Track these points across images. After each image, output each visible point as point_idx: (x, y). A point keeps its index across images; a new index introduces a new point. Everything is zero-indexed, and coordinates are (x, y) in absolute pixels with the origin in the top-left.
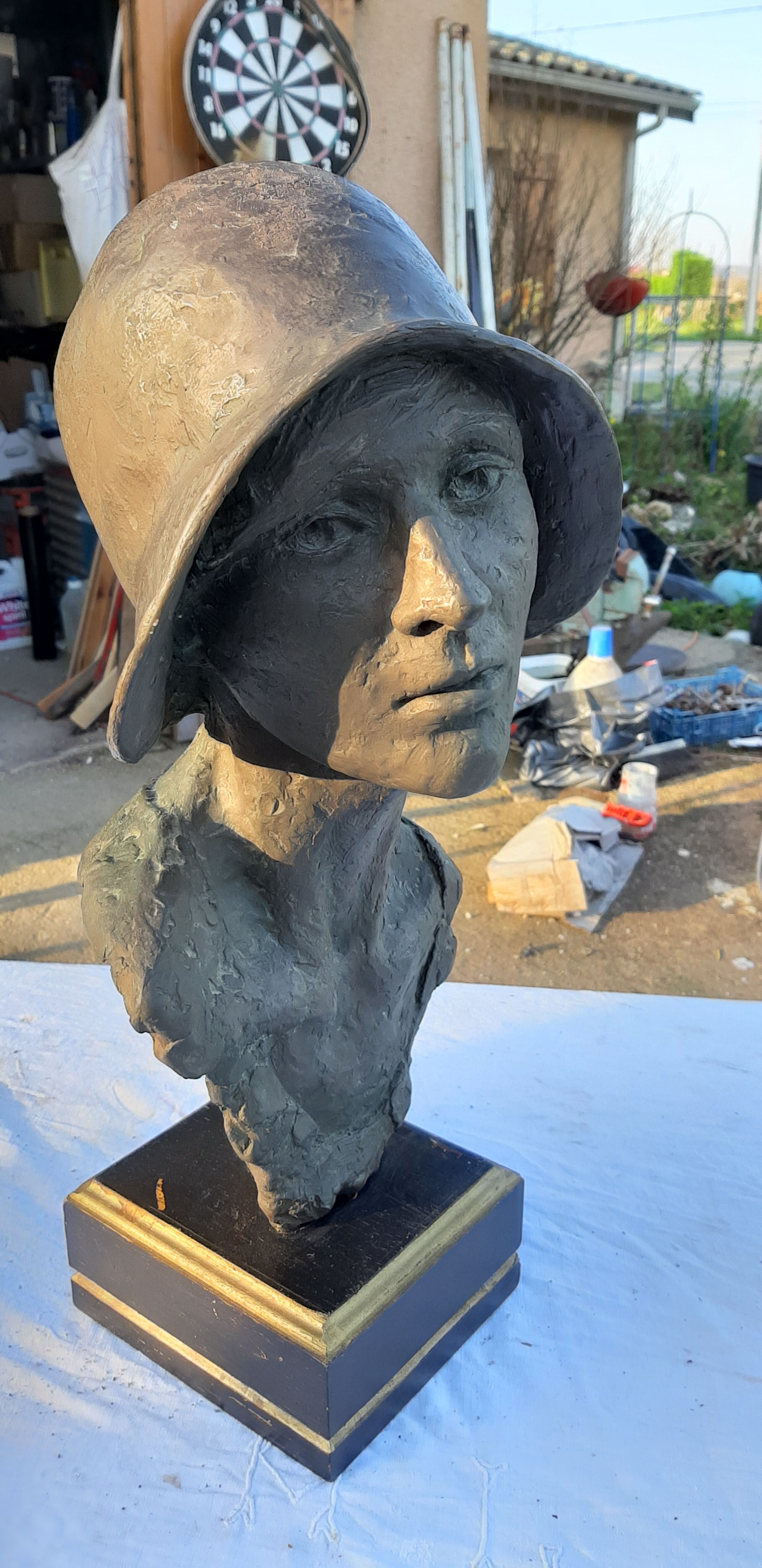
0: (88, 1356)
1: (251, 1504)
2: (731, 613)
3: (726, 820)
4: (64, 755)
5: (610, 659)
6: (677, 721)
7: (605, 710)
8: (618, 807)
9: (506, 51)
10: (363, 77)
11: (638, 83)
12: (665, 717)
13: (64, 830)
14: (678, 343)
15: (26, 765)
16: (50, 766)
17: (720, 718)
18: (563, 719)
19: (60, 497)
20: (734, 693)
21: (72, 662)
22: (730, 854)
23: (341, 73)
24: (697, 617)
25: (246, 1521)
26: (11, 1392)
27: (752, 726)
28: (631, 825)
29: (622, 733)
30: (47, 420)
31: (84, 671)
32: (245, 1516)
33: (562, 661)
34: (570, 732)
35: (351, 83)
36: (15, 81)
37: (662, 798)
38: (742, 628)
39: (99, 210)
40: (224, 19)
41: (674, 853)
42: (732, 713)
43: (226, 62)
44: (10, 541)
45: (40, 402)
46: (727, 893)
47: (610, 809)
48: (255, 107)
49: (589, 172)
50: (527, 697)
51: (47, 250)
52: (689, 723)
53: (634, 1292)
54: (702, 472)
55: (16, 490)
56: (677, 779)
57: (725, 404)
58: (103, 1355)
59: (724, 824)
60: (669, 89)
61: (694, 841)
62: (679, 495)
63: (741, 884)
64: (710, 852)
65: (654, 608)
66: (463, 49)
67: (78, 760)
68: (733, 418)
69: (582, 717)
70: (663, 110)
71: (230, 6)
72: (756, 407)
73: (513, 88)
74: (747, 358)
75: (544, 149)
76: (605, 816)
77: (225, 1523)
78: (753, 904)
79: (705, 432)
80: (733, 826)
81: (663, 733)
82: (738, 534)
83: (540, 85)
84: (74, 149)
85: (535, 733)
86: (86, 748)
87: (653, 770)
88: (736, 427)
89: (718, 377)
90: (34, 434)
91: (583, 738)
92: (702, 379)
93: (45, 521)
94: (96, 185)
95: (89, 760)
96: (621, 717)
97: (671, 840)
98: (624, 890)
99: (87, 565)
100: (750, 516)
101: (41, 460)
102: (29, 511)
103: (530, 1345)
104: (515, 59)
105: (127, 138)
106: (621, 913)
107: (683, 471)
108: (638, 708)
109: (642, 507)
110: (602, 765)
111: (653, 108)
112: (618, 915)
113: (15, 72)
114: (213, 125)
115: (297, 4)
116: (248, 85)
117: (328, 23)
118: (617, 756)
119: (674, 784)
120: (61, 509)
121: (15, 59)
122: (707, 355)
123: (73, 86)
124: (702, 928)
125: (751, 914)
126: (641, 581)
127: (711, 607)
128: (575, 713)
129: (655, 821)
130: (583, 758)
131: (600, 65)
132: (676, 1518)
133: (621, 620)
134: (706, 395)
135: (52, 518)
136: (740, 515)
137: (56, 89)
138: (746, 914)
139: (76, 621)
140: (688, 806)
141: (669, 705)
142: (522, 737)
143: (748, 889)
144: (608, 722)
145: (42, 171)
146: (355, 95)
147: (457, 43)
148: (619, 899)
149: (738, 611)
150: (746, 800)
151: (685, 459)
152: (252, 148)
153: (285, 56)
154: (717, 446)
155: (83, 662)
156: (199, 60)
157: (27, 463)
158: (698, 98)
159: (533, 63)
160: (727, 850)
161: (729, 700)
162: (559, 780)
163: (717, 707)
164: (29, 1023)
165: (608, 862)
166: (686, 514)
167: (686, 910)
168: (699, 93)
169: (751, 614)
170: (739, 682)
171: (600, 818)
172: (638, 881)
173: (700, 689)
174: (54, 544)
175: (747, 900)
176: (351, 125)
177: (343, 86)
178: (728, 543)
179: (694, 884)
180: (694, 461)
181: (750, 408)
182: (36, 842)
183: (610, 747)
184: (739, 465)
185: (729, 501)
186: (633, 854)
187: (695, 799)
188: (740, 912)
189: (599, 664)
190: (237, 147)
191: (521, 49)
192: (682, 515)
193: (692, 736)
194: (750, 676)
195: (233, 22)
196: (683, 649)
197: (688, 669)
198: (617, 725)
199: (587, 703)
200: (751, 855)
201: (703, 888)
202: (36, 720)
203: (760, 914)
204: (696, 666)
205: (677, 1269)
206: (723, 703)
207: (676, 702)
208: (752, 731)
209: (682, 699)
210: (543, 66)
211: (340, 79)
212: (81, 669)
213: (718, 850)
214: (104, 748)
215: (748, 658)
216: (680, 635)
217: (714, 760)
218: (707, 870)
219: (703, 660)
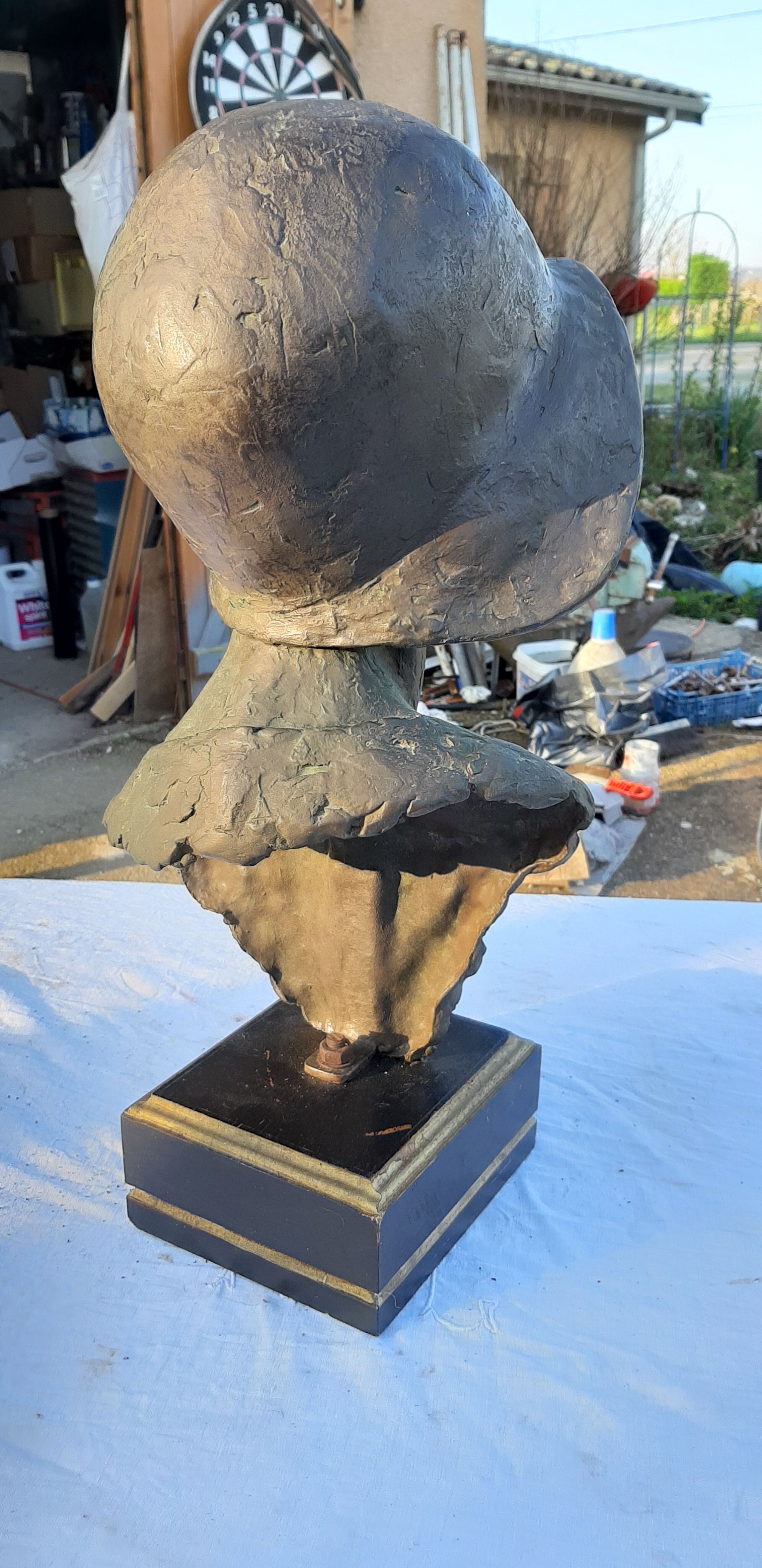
0: (95, 1171)
2: (739, 601)
3: (729, 794)
4: (85, 745)
5: (613, 641)
6: (682, 701)
7: (609, 692)
8: (620, 782)
9: (514, 59)
10: (361, 84)
11: (645, 87)
12: (670, 698)
13: (86, 813)
14: (687, 346)
15: (48, 755)
16: (71, 755)
17: (724, 698)
18: (568, 702)
19: (78, 499)
20: (738, 676)
21: (91, 661)
22: (731, 825)
23: (341, 81)
24: (705, 606)
25: (227, 1285)
26: (27, 1197)
27: (756, 706)
28: (632, 798)
29: (626, 714)
30: (65, 425)
31: (104, 665)
33: (568, 645)
34: (576, 713)
35: (352, 90)
36: (29, 98)
37: (665, 776)
38: (750, 616)
39: (110, 218)
40: (227, 31)
41: (677, 825)
42: (736, 693)
43: (230, 72)
44: (30, 543)
45: (57, 408)
46: (728, 862)
47: (612, 783)
49: (595, 174)
50: (533, 681)
51: (62, 261)
52: (692, 703)
53: (576, 1120)
54: (715, 469)
55: (37, 495)
56: (681, 758)
57: (736, 403)
58: (109, 1170)
59: (727, 798)
60: (677, 92)
61: (697, 814)
62: (690, 490)
63: (742, 854)
64: (712, 824)
65: (657, 593)
66: (461, 55)
67: (98, 750)
68: (745, 415)
69: (586, 698)
70: (671, 114)
71: (233, 19)
73: (519, 95)
74: (757, 355)
75: (549, 153)
76: (608, 791)
77: (210, 1286)
78: (752, 872)
79: (717, 429)
80: (735, 800)
81: (668, 714)
82: (747, 525)
83: (545, 91)
84: (85, 160)
85: (542, 716)
86: (105, 739)
87: (655, 747)
88: (748, 424)
89: (729, 374)
90: (52, 439)
91: (588, 719)
92: (712, 379)
93: (65, 523)
94: (106, 195)
95: (109, 750)
96: (624, 697)
97: (674, 813)
98: (626, 861)
99: (105, 565)
100: (760, 508)
101: (60, 464)
102: (49, 513)
104: (522, 67)
105: (136, 149)
106: (623, 883)
107: (695, 468)
108: (641, 689)
109: (652, 501)
110: (607, 745)
111: (661, 112)
112: (622, 883)
113: (29, 90)
115: (298, 15)
116: (251, 94)
117: (329, 33)
118: (621, 735)
119: (679, 762)
120: (80, 512)
121: (29, 78)
122: (716, 355)
123: (84, 102)
124: (702, 894)
125: (750, 881)
126: (643, 566)
127: (719, 596)
128: (580, 694)
129: (656, 796)
130: (588, 738)
131: (609, 70)
132: (599, 1282)
133: (626, 606)
134: (717, 393)
135: (71, 521)
136: (750, 509)
137: (68, 105)
138: (746, 881)
139: (95, 621)
140: (691, 782)
141: (674, 688)
142: (529, 719)
143: (748, 858)
144: (612, 703)
145: (57, 184)
147: (455, 49)
148: (621, 869)
149: (747, 600)
150: (748, 776)
151: (698, 456)
153: (287, 65)
154: (729, 443)
155: (102, 658)
156: (204, 71)
157: (45, 468)
158: (706, 100)
159: (540, 69)
160: (729, 822)
161: (734, 681)
162: (565, 760)
163: (721, 688)
164: (45, 926)
165: (611, 834)
166: (698, 509)
167: (687, 877)
168: (707, 96)
169: (759, 602)
170: (743, 665)
171: (604, 793)
172: (640, 852)
173: (705, 672)
174: (73, 546)
175: (747, 868)
177: (342, 91)
178: (738, 535)
179: (695, 853)
180: (707, 459)
181: (760, 405)
183: (614, 727)
184: (751, 460)
185: (740, 495)
186: (635, 827)
187: (699, 776)
188: (740, 879)
189: (602, 646)
191: (528, 57)
192: (693, 510)
193: (697, 717)
194: (754, 658)
195: (235, 34)
196: (689, 636)
197: (694, 653)
198: (620, 706)
199: (591, 684)
200: (752, 826)
201: (704, 857)
202: (57, 714)
203: (759, 881)
204: (703, 651)
205: (616, 1104)
206: (728, 684)
207: (681, 684)
208: (756, 711)
209: (687, 681)
210: (550, 73)
211: (341, 86)
212: (101, 664)
213: (720, 822)
214: (123, 739)
215: (753, 643)
216: (688, 622)
217: (719, 740)
218: (708, 840)
219: (711, 645)
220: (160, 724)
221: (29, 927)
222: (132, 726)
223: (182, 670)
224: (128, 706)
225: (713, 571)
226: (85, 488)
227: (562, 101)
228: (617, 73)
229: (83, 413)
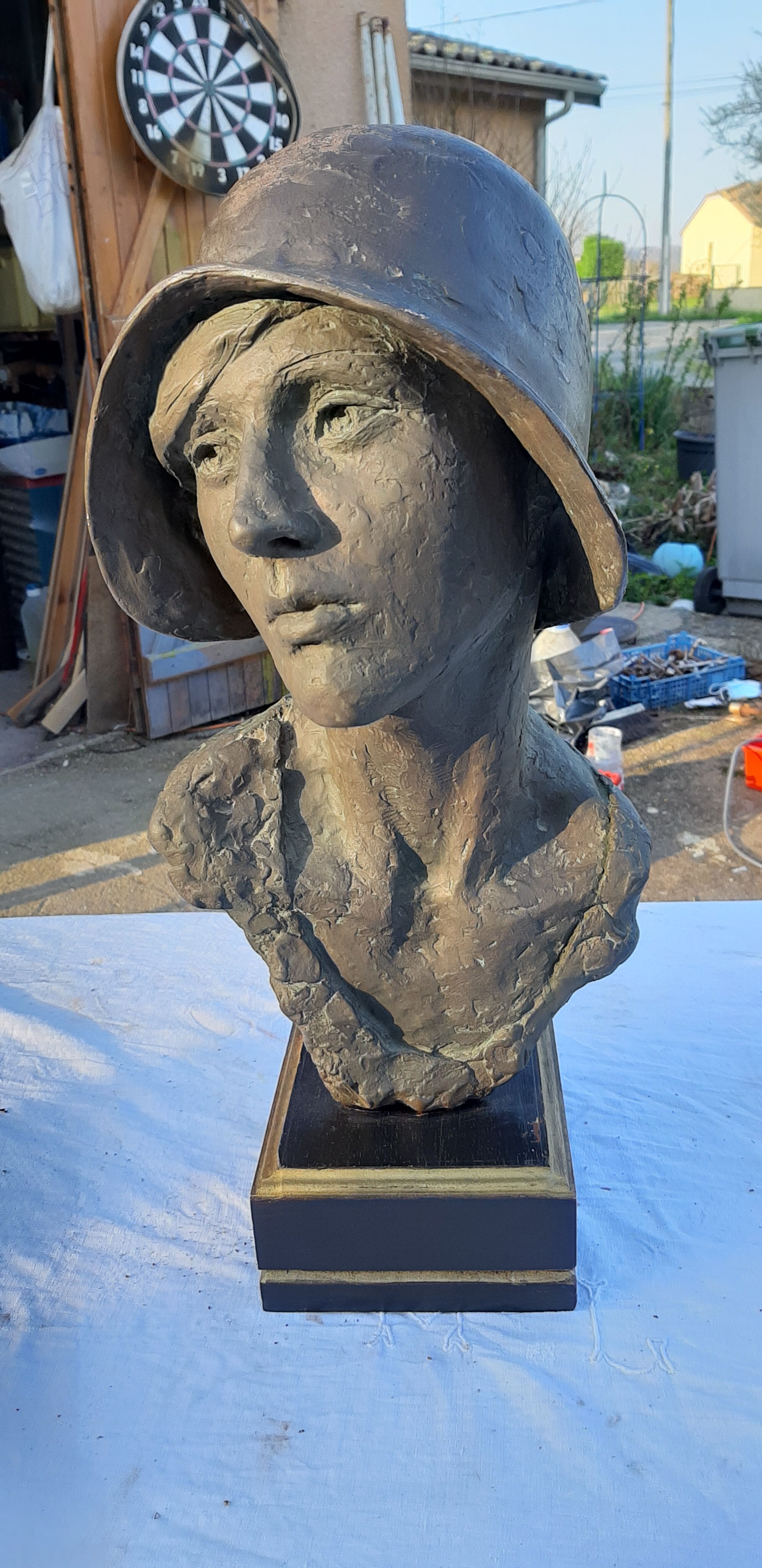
1: (388, 1330)
2: (674, 583)
3: (690, 777)
4: (39, 760)
6: (634, 686)
7: (566, 679)
10: (291, 74)
11: (543, 70)
12: (623, 683)
14: (600, 326)
16: (28, 771)
17: (675, 681)
19: (11, 507)
20: (685, 659)
21: (36, 673)
22: (696, 808)
23: (270, 71)
24: (642, 589)
25: (387, 1343)
26: (154, 1262)
27: (706, 687)
29: (584, 701)
31: (51, 677)
32: (385, 1340)
35: (281, 81)
37: (626, 761)
38: (684, 597)
39: (42, 216)
40: (153, 22)
41: (644, 811)
42: (686, 676)
43: (157, 64)
46: (697, 844)
48: (189, 107)
52: (645, 688)
53: (693, 1140)
54: (632, 451)
56: (639, 742)
57: (650, 383)
58: (231, 1228)
59: (688, 782)
60: (574, 75)
61: (661, 799)
62: (613, 474)
63: (710, 835)
64: (677, 808)
66: (385, 42)
67: (54, 764)
68: (659, 396)
69: (544, 687)
70: (570, 96)
71: (158, 10)
72: (680, 384)
74: (669, 336)
77: (369, 1345)
78: (722, 853)
79: (632, 411)
80: (696, 782)
81: (622, 699)
82: (674, 508)
83: (452, 77)
84: (12, 157)
86: (60, 752)
87: (618, 733)
88: (662, 405)
89: (641, 356)
91: (547, 708)
92: (626, 359)
94: (36, 192)
95: (66, 763)
96: (581, 684)
97: (639, 799)
99: (46, 571)
100: (684, 490)
103: (609, 1189)
105: (64, 144)
107: (614, 451)
108: (598, 675)
110: (567, 732)
111: (560, 95)
114: (149, 127)
115: (223, 4)
116: (180, 86)
117: (253, 21)
118: (581, 722)
119: (637, 746)
120: (14, 520)
122: (629, 335)
124: (676, 878)
125: (721, 862)
127: (654, 578)
128: (537, 684)
129: (624, 780)
131: (506, 54)
134: (631, 374)
135: (4, 529)
136: (673, 490)
138: (717, 862)
139: (38, 631)
140: (651, 766)
141: (625, 672)
143: (717, 839)
144: (570, 691)
146: (285, 91)
147: (378, 36)
149: (681, 581)
150: (707, 756)
151: (615, 439)
152: (188, 148)
153: (215, 56)
154: (646, 426)
155: (49, 668)
156: (132, 64)
158: (603, 82)
159: (439, 54)
160: (693, 805)
161: (682, 664)
163: (670, 671)
164: (99, 965)
166: (623, 492)
167: (661, 863)
168: (604, 78)
169: (693, 583)
170: (689, 647)
173: (652, 656)
174: (8, 554)
175: (717, 849)
176: (283, 121)
177: (271, 83)
178: (665, 516)
179: (665, 838)
180: (625, 440)
181: (673, 385)
182: (23, 844)
183: (573, 714)
184: (668, 441)
185: (662, 477)
187: (658, 759)
188: (711, 861)
189: (557, 634)
190: (175, 149)
191: (426, 42)
192: (617, 493)
193: (650, 700)
194: (699, 640)
195: (162, 25)
196: (632, 619)
197: (638, 638)
198: (578, 693)
199: (548, 673)
200: (717, 808)
201: (674, 841)
202: (6, 728)
203: (730, 861)
204: (646, 635)
205: (728, 1120)
206: (677, 667)
207: (631, 669)
208: (705, 692)
209: (636, 666)
210: (450, 58)
211: (269, 77)
212: (47, 675)
213: (685, 806)
214: (79, 751)
215: (694, 624)
216: (628, 606)
217: (672, 722)
218: (675, 824)
219: (653, 629)
220: (114, 733)
221: (81, 967)
222: (87, 738)
223: (135, 678)
224: (81, 716)
225: (643, 554)
226: (17, 494)
227: (470, 86)
228: (514, 56)
229: (14, 418)
